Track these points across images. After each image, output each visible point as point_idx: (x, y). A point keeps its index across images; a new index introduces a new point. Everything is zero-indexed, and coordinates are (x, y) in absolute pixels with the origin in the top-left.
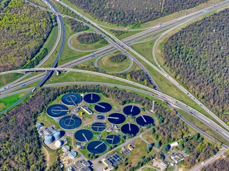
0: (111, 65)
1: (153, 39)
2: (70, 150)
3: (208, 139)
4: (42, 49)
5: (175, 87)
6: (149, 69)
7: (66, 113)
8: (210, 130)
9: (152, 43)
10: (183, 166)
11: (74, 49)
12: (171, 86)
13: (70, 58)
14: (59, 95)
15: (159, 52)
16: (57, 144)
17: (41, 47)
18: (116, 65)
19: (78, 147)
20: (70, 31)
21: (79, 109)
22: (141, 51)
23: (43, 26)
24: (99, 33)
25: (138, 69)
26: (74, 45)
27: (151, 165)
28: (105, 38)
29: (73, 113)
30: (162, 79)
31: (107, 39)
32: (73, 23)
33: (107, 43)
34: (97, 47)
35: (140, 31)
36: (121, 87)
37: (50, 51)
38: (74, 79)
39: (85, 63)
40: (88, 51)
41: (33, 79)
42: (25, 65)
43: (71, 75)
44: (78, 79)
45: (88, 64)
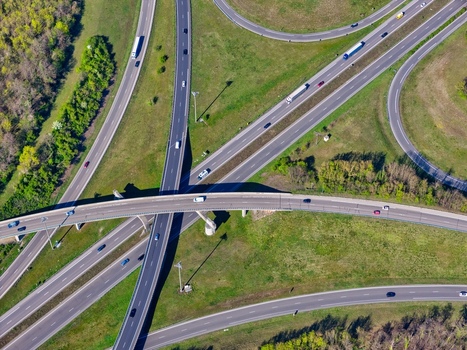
4: (83, 46)
11: (253, 28)
13: (248, 98)
17: (75, 29)
34: (363, 3)
37: (128, 45)
38: (317, 266)
39: (340, 128)
40: (328, 35)
41: (78, 283)
42: (12, 186)
43: (294, 238)
44: (342, 264)
45: (356, 133)
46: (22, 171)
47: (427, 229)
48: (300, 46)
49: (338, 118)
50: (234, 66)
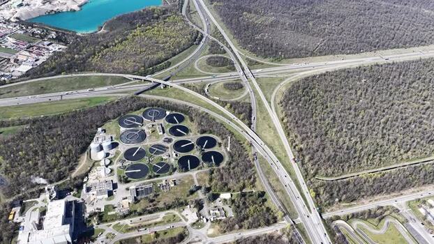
0: (221, 91)
1: (286, 76)
2: (107, 166)
3: (273, 202)
5: (275, 130)
6: (259, 104)
7: (137, 125)
8: (283, 192)
9: (282, 80)
10: (217, 227)
11: (197, 69)
12: (270, 127)
14: (145, 107)
15: (284, 89)
16: (101, 155)
17: (166, 59)
18: (227, 92)
19: (120, 164)
20: (207, 51)
21: (153, 125)
22: (264, 85)
23: (183, 42)
24: (233, 59)
25: (247, 101)
26: (200, 65)
27: (180, 212)
28: (235, 65)
29: (144, 128)
30: (267, 118)
31: (237, 66)
32: (214, 44)
33: (234, 69)
34: (221, 71)
35: (279, 66)
36: (213, 114)
38: (174, 95)
44: (178, 96)
48: (203, 73)
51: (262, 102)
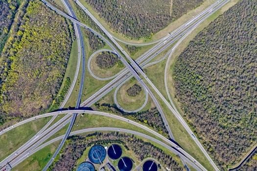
0: (128, 100)
1: (164, 58)
4: (65, 79)
5: (187, 133)
6: (162, 105)
9: (163, 65)
11: (95, 77)
13: (92, 91)
15: (171, 78)
18: (133, 100)
21: (104, 168)
22: (154, 78)
23: (64, 44)
24: (116, 51)
25: (153, 106)
26: (94, 71)
30: (175, 121)
31: (123, 60)
32: (91, 35)
34: (114, 72)
35: (152, 45)
36: (139, 135)
37: (73, 79)
38: (97, 123)
39: (106, 98)
40: (107, 79)
41: (61, 123)
42: (51, 107)
43: (94, 118)
44: (101, 123)
45: (108, 99)
46: (53, 104)
47: (115, 119)
48: (102, 81)
49: (106, 96)
50: (90, 85)
51: (164, 102)
